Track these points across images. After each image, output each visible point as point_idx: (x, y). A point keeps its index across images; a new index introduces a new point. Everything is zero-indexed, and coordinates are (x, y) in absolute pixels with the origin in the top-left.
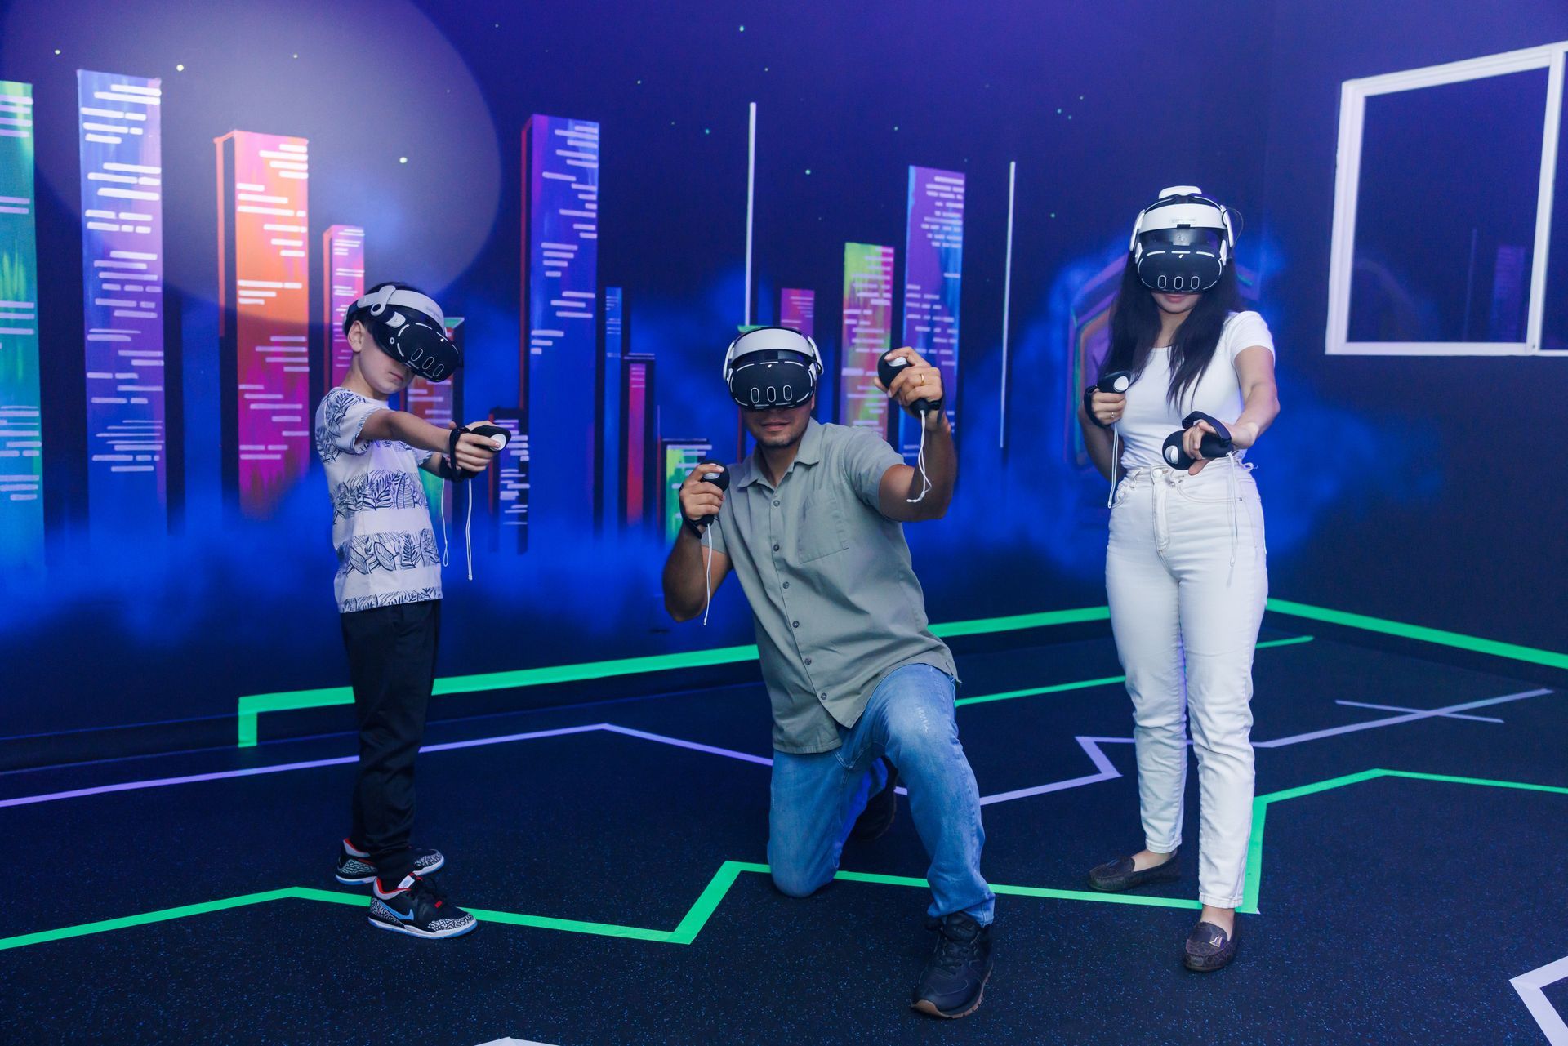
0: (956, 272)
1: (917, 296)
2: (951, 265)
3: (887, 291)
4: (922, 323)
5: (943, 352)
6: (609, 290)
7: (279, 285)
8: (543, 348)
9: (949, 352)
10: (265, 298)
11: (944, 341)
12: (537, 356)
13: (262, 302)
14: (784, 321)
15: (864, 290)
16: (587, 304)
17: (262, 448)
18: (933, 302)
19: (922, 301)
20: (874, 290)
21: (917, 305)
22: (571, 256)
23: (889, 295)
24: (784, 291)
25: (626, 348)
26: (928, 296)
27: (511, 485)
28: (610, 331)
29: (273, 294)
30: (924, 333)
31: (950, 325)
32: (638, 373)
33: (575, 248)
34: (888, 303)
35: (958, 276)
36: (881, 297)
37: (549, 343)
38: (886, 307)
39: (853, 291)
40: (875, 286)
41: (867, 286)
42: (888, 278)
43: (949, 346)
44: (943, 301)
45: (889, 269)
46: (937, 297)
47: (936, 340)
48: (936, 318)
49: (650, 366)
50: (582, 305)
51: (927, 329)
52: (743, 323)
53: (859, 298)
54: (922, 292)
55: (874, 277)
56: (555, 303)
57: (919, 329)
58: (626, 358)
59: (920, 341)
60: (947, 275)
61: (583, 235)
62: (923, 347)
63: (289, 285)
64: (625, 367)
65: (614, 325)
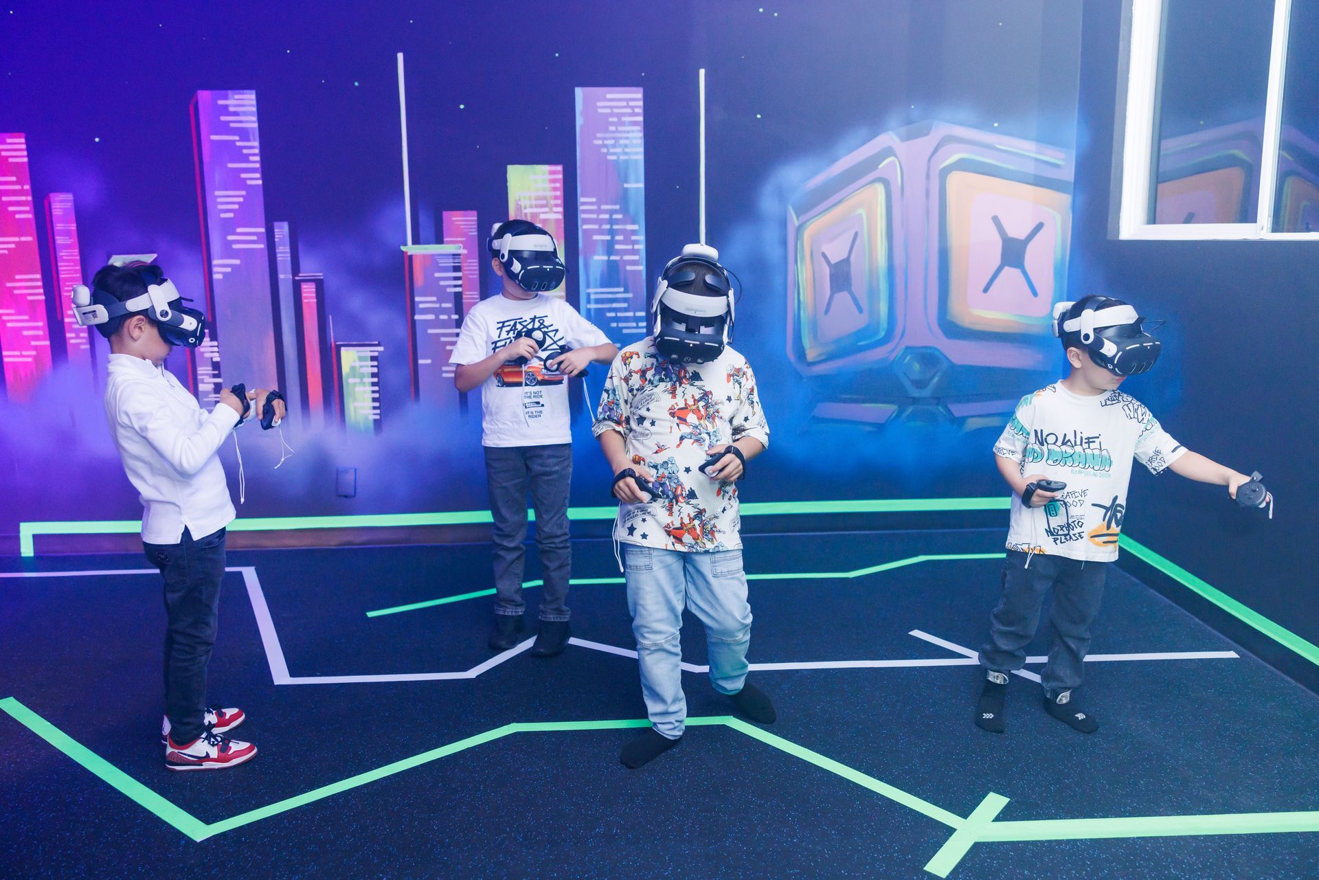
0: (637, 181)
1: (594, 207)
2: (632, 177)
3: (556, 206)
4: (601, 232)
5: (626, 258)
6: (276, 224)
7: (17, 239)
8: (224, 274)
9: (636, 258)
10: (8, 249)
11: (630, 247)
12: (219, 280)
13: (6, 252)
14: (445, 239)
15: (531, 207)
16: (258, 237)
17: (17, 353)
18: (612, 212)
19: (599, 211)
20: (542, 206)
21: (594, 216)
22: (241, 200)
23: (560, 209)
24: (445, 213)
25: (296, 269)
26: (604, 207)
27: (207, 379)
28: (280, 257)
29: (13, 246)
30: (603, 241)
31: (634, 232)
32: (309, 291)
33: (243, 193)
34: (560, 217)
35: (641, 185)
36: (551, 211)
37: (229, 270)
38: (557, 220)
39: (519, 208)
40: (544, 202)
41: (534, 202)
42: (559, 193)
43: (634, 252)
44: (624, 210)
45: (558, 185)
46: (617, 207)
47: (617, 247)
48: (615, 227)
49: (319, 284)
50: (254, 238)
51: (608, 238)
52: (405, 244)
53: (526, 214)
54: (598, 203)
55: (541, 194)
56: (230, 238)
57: (596, 237)
58: (297, 278)
59: (600, 248)
60: (626, 185)
61: (249, 182)
62: (603, 255)
63: (23, 239)
64: (297, 287)
65: (283, 253)
